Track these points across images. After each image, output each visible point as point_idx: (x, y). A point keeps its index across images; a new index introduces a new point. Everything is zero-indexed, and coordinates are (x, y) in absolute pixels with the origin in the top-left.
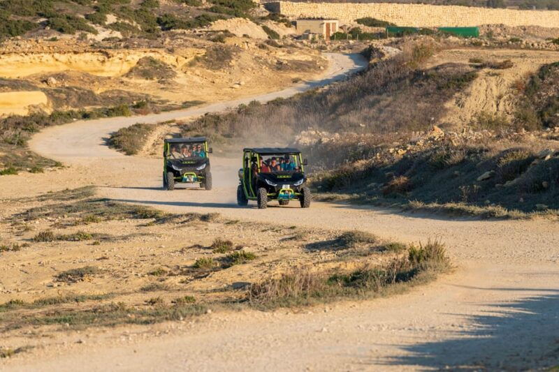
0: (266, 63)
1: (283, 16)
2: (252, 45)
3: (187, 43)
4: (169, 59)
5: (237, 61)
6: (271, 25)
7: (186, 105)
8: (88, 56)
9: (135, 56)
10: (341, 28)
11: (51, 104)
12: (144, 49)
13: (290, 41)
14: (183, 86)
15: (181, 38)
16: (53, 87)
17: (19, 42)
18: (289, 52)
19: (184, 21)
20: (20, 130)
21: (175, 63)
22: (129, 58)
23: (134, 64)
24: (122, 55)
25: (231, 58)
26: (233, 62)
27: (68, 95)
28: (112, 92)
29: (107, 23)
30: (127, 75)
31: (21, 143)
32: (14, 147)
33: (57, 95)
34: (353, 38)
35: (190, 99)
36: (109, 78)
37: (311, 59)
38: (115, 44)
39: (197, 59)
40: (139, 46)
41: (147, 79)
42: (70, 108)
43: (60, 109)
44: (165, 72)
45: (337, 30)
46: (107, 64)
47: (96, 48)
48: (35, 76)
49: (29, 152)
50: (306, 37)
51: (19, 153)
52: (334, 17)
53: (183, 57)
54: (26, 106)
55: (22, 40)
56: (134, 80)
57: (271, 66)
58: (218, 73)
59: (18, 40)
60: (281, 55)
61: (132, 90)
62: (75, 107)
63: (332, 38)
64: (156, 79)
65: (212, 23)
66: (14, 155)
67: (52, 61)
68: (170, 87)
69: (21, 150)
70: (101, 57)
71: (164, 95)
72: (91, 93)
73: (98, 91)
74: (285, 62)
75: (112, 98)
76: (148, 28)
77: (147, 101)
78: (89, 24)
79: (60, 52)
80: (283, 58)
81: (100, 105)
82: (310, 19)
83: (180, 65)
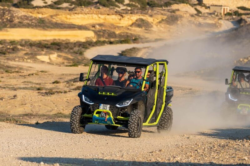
0: (194, 23)
1: (204, 4)
2: (188, 15)
3: (159, 13)
4: (150, 20)
5: (180, 22)
6: (198, 8)
7: (156, 40)
8: (114, 16)
9: (135, 18)
10: (230, 10)
11: (96, 37)
12: (140, 14)
13: (206, 15)
14: (155, 32)
15: (156, 11)
16: (97, 29)
17: (83, 9)
18: (204, 19)
19: (160, 4)
20: (81, 47)
21: (152, 21)
22: (132, 18)
23: (134, 21)
24: (129, 17)
25: (178, 20)
26: (179, 22)
27: (104, 33)
28: (123, 33)
29: (125, 3)
30: (131, 26)
31: (81, 53)
32: (78, 55)
33: (98, 33)
34: (235, 15)
35: (159, 38)
36: (123, 27)
37: (214, 23)
38: (126, 12)
39: (163, 20)
40: (137, 13)
41: (140, 28)
42: (104, 39)
43: (100, 39)
44: (148, 25)
45: (228, 11)
46: (122, 20)
47: (117, 13)
48: (90, 24)
49: (84, 57)
50: (214, 14)
51: (80, 57)
52: (227, 5)
53: (156, 18)
54: (85, 37)
55: (84, 8)
56: (134, 28)
57: (196, 25)
58: (172, 27)
59: (82, 8)
60: (201, 20)
61: (132, 32)
62: (107, 38)
63: (225, 15)
64: (143, 28)
65: (172, 5)
66: (77, 58)
67: (97, 18)
68: (150, 32)
69: (81, 56)
70: (120, 17)
71: (147, 35)
72: (114, 33)
73: (117, 32)
74: (202, 23)
75: (124, 36)
76: (143, 6)
77: (139, 38)
78: (117, 4)
79: (101, 14)
80: (202, 21)
81: (117, 38)
82: (216, 6)
83: (155, 22)
